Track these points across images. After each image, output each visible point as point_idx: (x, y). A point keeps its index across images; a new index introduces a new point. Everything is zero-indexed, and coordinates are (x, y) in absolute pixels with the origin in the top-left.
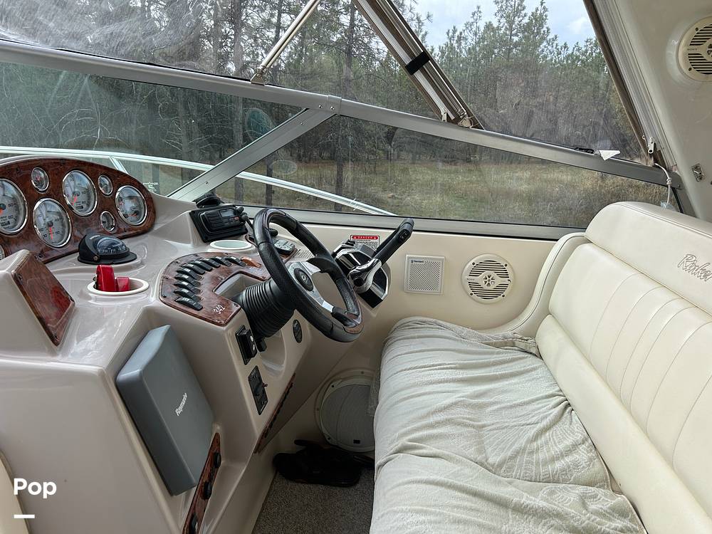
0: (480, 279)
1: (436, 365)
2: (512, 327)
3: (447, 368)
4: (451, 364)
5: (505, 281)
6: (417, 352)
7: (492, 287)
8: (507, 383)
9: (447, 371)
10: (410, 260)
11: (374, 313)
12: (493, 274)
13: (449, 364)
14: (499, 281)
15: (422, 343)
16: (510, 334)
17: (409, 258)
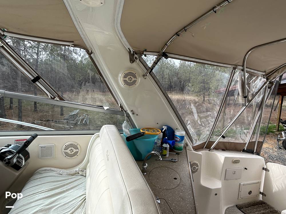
0: (68, 151)
1: (39, 192)
2: (79, 167)
3: (44, 192)
4: (46, 190)
5: (77, 150)
7: (72, 153)
8: (68, 192)
9: (43, 194)
10: (40, 147)
11: (17, 173)
12: (72, 148)
14: (75, 151)
15: (40, 181)
16: (77, 169)
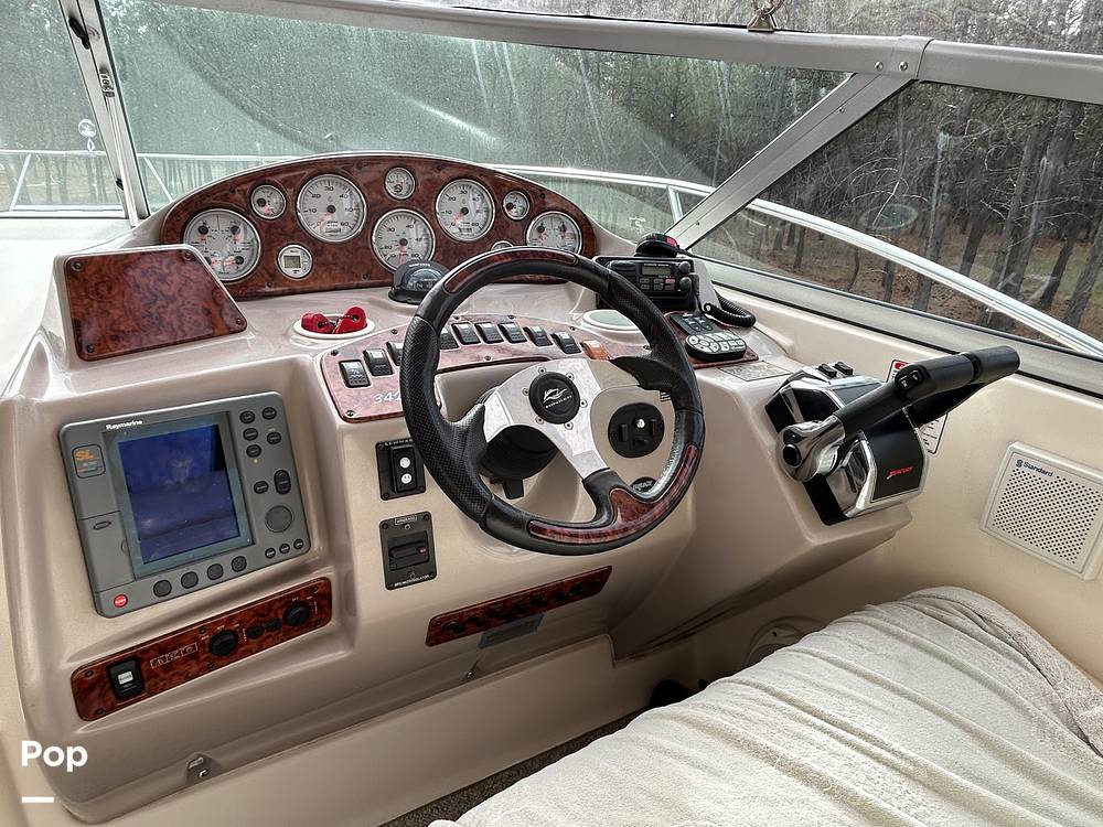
6: (856, 672)
10: (1016, 457)
11: (817, 537)
13: (893, 752)
17: (1015, 452)
